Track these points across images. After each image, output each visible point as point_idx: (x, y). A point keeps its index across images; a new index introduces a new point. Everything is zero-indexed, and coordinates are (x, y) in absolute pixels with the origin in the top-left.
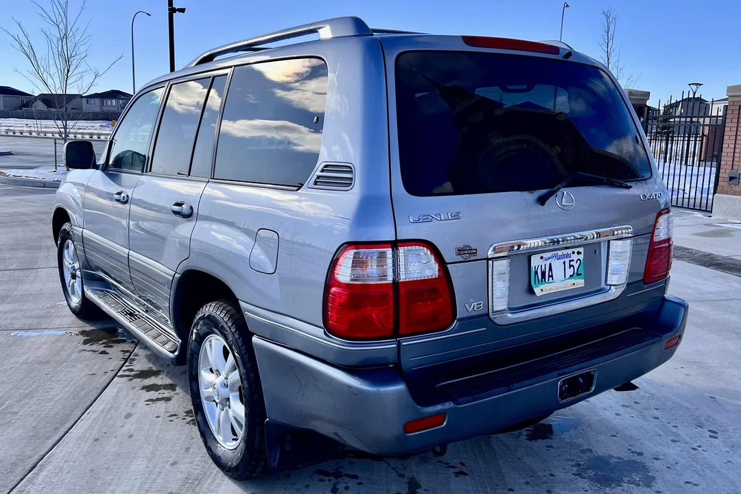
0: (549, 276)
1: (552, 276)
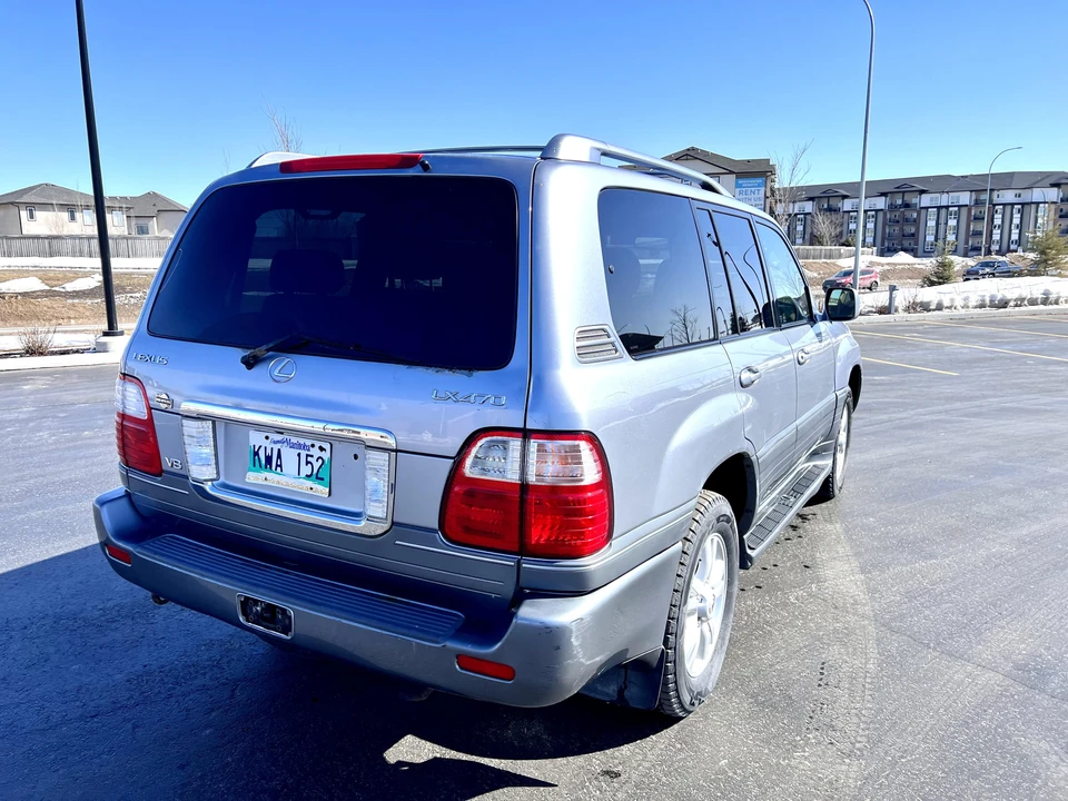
0: (277, 465)
1: (281, 466)
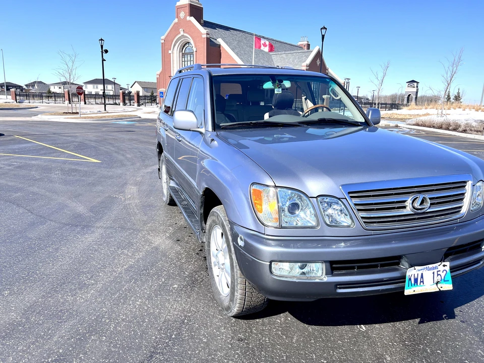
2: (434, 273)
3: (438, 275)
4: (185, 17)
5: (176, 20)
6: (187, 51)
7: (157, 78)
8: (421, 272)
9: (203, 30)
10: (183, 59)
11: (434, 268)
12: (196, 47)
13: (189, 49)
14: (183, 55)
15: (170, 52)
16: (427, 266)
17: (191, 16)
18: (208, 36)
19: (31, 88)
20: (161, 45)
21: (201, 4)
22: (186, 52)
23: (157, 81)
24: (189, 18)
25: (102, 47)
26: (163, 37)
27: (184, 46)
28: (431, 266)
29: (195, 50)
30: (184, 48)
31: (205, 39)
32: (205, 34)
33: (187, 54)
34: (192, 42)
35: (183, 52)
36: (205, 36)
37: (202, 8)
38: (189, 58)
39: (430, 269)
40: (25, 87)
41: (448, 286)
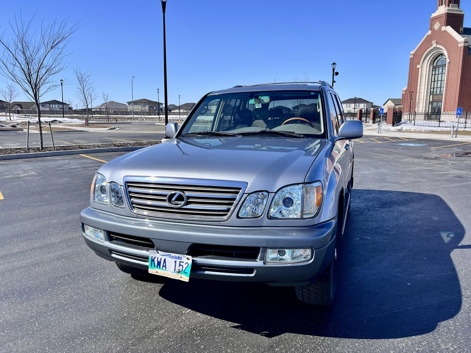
2: (175, 262)
3: (180, 265)
4: (440, 28)
5: (430, 32)
6: (440, 63)
7: (403, 94)
8: (164, 257)
9: (460, 39)
10: (434, 72)
11: (176, 258)
12: (449, 58)
13: (442, 61)
14: (434, 68)
15: (418, 66)
16: (170, 254)
17: (447, 25)
18: (467, 44)
19: (296, 110)
20: (409, 60)
21: (461, 11)
22: (438, 64)
23: (403, 98)
24: (443, 28)
25: (334, 70)
26: (412, 52)
27: (436, 59)
28: (173, 255)
29: (448, 61)
30: (436, 61)
31: (462, 49)
32: (462, 42)
33: (439, 67)
34: (445, 53)
35: (435, 65)
36: (462, 45)
37: (463, 15)
38: (441, 70)
39: (172, 257)
40: (292, 109)
41: (186, 278)
